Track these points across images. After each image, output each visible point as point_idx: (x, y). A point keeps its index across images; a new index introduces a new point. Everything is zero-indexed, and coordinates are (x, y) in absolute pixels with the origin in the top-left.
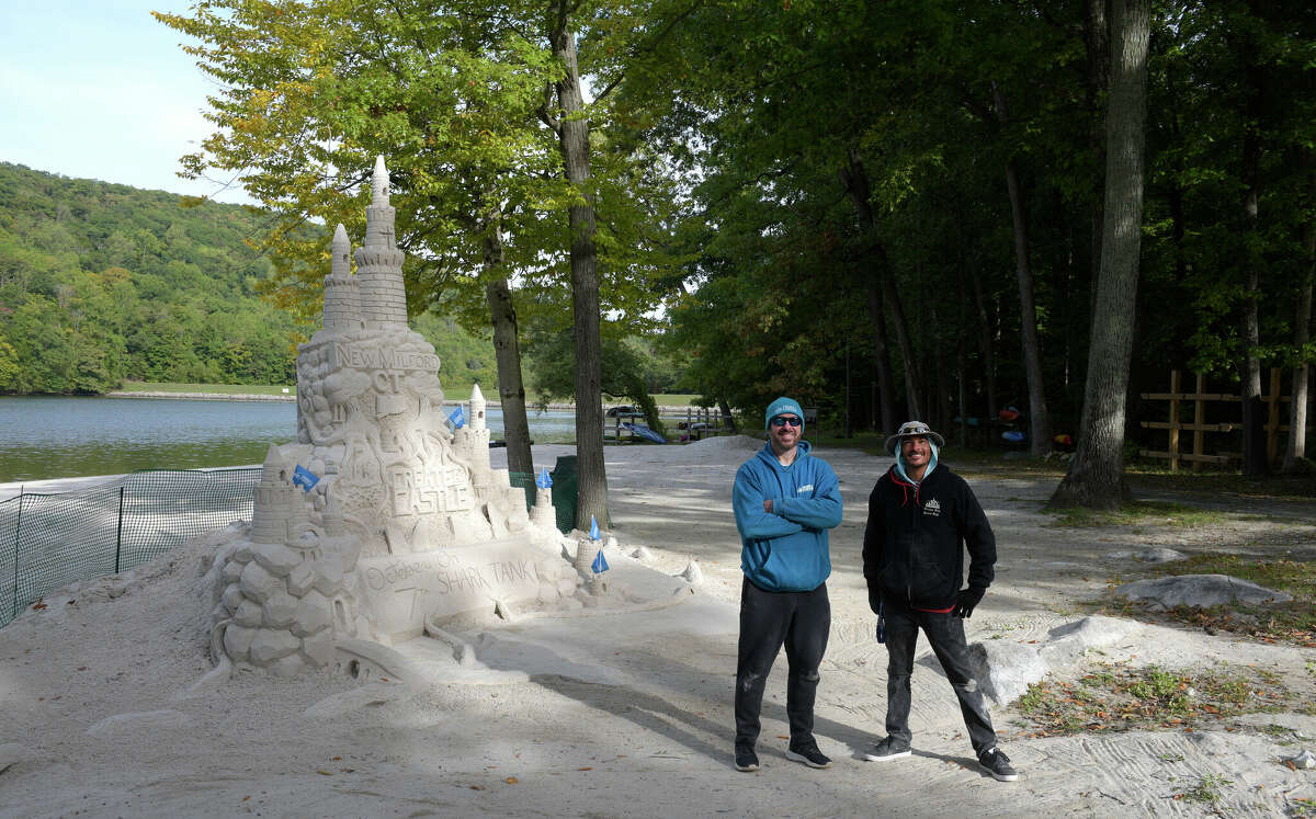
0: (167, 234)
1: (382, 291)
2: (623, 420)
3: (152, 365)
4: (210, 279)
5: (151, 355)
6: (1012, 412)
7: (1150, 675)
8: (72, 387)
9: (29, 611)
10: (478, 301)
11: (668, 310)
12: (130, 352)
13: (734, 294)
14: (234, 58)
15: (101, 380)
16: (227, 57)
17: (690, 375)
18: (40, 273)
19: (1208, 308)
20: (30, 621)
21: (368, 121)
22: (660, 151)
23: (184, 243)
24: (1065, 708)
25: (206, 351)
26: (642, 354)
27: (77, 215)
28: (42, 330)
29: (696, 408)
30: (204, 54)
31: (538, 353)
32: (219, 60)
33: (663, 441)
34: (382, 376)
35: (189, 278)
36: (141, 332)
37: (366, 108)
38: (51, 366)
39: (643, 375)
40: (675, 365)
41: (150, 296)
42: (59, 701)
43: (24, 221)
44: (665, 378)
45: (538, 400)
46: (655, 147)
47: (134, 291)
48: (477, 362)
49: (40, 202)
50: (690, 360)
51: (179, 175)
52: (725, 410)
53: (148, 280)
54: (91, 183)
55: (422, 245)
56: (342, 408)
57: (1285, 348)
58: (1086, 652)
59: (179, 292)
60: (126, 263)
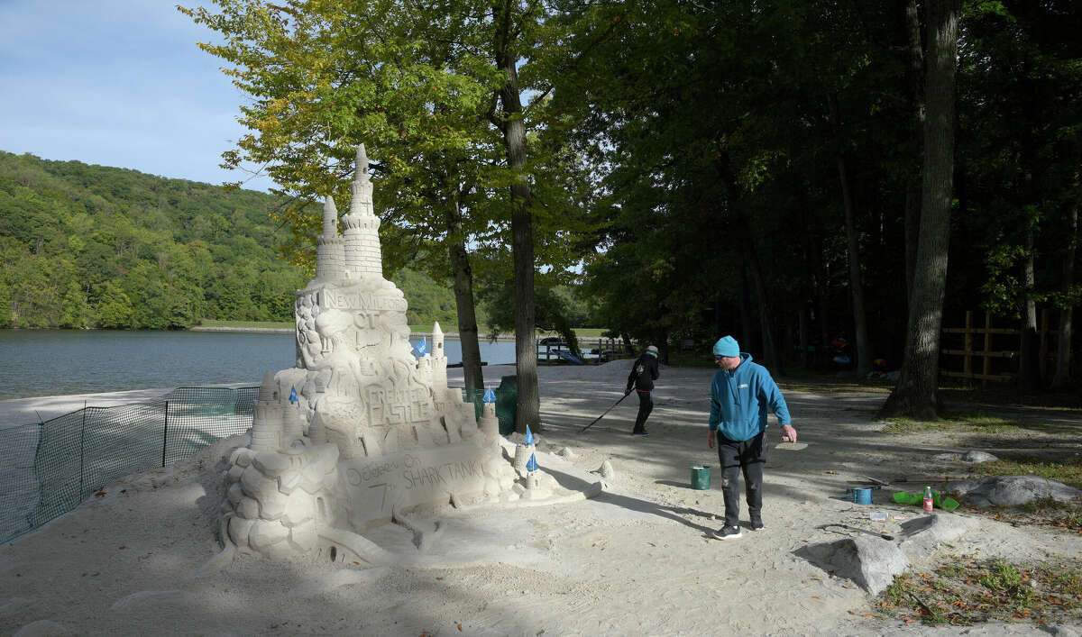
0: (233, 217)
1: (362, 248)
2: (552, 348)
3: (222, 308)
4: (262, 248)
5: (221, 301)
6: (842, 342)
7: (994, 566)
8: (167, 323)
9: (92, 498)
10: (443, 260)
11: (585, 266)
12: (207, 299)
13: (633, 255)
14: (260, 77)
15: (187, 319)
16: (255, 76)
17: (601, 314)
18: (147, 244)
19: (996, 264)
20: (91, 507)
21: (355, 119)
22: (579, 150)
23: (244, 222)
24: (927, 597)
25: (259, 298)
26: (566, 299)
27: (173, 204)
28: (148, 284)
29: (604, 339)
30: (238, 74)
31: (491, 298)
32: (249, 79)
33: (580, 362)
34: (361, 315)
35: (247, 247)
36: (214, 285)
37: (354, 109)
38: (154, 310)
39: (566, 314)
40: (590, 307)
41: (221, 260)
42: (98, 577)
43: (136, 209)
44: (582, 317)
45: (490, 333)
46: (575, 147)
47: (210, 257)
48: (448, 307)
49: (147, 195)
50: (601, 303)
51: (221, 166)
52: (626, 340)
53: (219, 248)
54: (181, 182)
55: (402, 218)
56: (330, 340)
57: (1054, 294)
58: (939, 546)
59: (240, 258)
60: (204, 237)
